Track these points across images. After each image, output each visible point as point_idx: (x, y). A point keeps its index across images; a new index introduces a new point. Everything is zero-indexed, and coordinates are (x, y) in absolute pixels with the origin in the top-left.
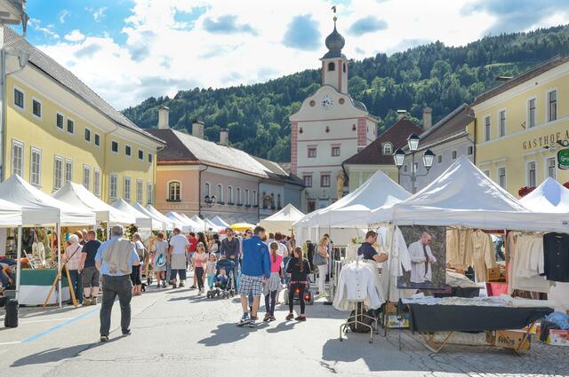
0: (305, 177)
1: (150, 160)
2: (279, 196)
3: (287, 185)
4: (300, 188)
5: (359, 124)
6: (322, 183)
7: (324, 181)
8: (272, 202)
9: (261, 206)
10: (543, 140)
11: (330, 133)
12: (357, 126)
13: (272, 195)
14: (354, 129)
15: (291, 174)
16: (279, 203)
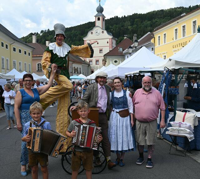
0: (90, 61)
1: (29, 55)
2: (80, 68)
3: (83, 64)
4: (88, 65)
5: (109, 41)
6: (96, 63)
7: (97, 62)
8: (78, 71)
9: (73, 72)
10: (180, 44)
11: (98, 44)
12: (109, 42)
13: (78, 68)
14: (108, 43)
15: (84, 60)
16: (80, 71)
